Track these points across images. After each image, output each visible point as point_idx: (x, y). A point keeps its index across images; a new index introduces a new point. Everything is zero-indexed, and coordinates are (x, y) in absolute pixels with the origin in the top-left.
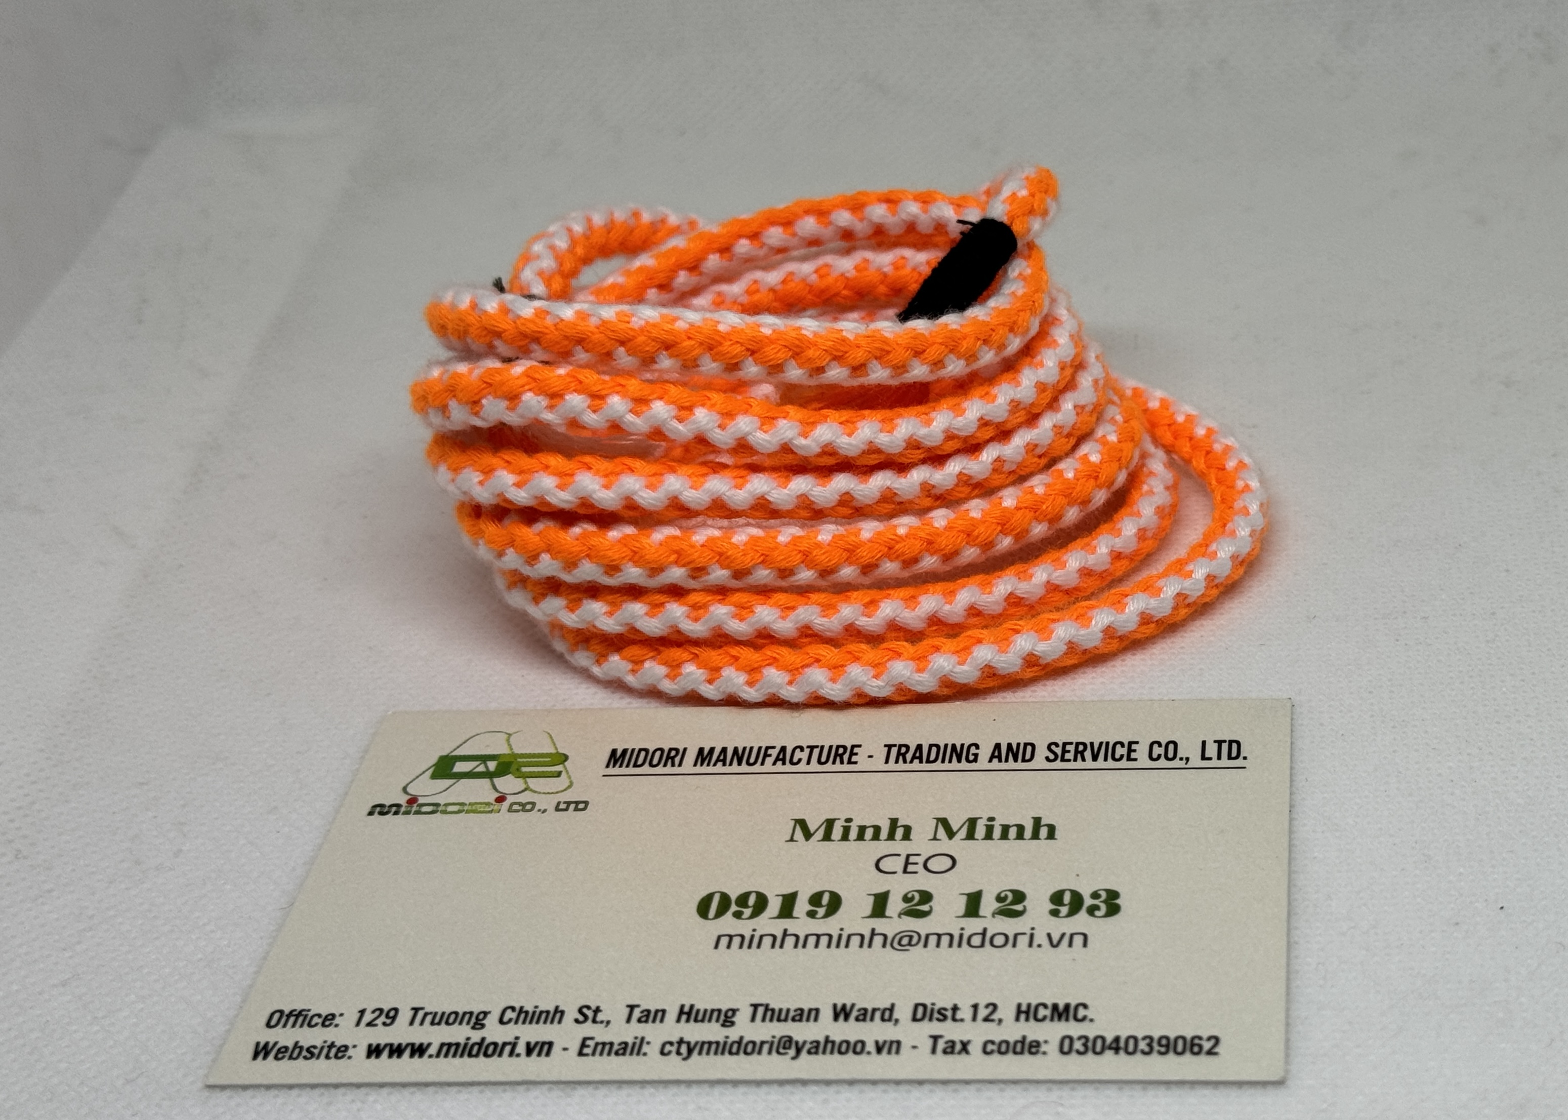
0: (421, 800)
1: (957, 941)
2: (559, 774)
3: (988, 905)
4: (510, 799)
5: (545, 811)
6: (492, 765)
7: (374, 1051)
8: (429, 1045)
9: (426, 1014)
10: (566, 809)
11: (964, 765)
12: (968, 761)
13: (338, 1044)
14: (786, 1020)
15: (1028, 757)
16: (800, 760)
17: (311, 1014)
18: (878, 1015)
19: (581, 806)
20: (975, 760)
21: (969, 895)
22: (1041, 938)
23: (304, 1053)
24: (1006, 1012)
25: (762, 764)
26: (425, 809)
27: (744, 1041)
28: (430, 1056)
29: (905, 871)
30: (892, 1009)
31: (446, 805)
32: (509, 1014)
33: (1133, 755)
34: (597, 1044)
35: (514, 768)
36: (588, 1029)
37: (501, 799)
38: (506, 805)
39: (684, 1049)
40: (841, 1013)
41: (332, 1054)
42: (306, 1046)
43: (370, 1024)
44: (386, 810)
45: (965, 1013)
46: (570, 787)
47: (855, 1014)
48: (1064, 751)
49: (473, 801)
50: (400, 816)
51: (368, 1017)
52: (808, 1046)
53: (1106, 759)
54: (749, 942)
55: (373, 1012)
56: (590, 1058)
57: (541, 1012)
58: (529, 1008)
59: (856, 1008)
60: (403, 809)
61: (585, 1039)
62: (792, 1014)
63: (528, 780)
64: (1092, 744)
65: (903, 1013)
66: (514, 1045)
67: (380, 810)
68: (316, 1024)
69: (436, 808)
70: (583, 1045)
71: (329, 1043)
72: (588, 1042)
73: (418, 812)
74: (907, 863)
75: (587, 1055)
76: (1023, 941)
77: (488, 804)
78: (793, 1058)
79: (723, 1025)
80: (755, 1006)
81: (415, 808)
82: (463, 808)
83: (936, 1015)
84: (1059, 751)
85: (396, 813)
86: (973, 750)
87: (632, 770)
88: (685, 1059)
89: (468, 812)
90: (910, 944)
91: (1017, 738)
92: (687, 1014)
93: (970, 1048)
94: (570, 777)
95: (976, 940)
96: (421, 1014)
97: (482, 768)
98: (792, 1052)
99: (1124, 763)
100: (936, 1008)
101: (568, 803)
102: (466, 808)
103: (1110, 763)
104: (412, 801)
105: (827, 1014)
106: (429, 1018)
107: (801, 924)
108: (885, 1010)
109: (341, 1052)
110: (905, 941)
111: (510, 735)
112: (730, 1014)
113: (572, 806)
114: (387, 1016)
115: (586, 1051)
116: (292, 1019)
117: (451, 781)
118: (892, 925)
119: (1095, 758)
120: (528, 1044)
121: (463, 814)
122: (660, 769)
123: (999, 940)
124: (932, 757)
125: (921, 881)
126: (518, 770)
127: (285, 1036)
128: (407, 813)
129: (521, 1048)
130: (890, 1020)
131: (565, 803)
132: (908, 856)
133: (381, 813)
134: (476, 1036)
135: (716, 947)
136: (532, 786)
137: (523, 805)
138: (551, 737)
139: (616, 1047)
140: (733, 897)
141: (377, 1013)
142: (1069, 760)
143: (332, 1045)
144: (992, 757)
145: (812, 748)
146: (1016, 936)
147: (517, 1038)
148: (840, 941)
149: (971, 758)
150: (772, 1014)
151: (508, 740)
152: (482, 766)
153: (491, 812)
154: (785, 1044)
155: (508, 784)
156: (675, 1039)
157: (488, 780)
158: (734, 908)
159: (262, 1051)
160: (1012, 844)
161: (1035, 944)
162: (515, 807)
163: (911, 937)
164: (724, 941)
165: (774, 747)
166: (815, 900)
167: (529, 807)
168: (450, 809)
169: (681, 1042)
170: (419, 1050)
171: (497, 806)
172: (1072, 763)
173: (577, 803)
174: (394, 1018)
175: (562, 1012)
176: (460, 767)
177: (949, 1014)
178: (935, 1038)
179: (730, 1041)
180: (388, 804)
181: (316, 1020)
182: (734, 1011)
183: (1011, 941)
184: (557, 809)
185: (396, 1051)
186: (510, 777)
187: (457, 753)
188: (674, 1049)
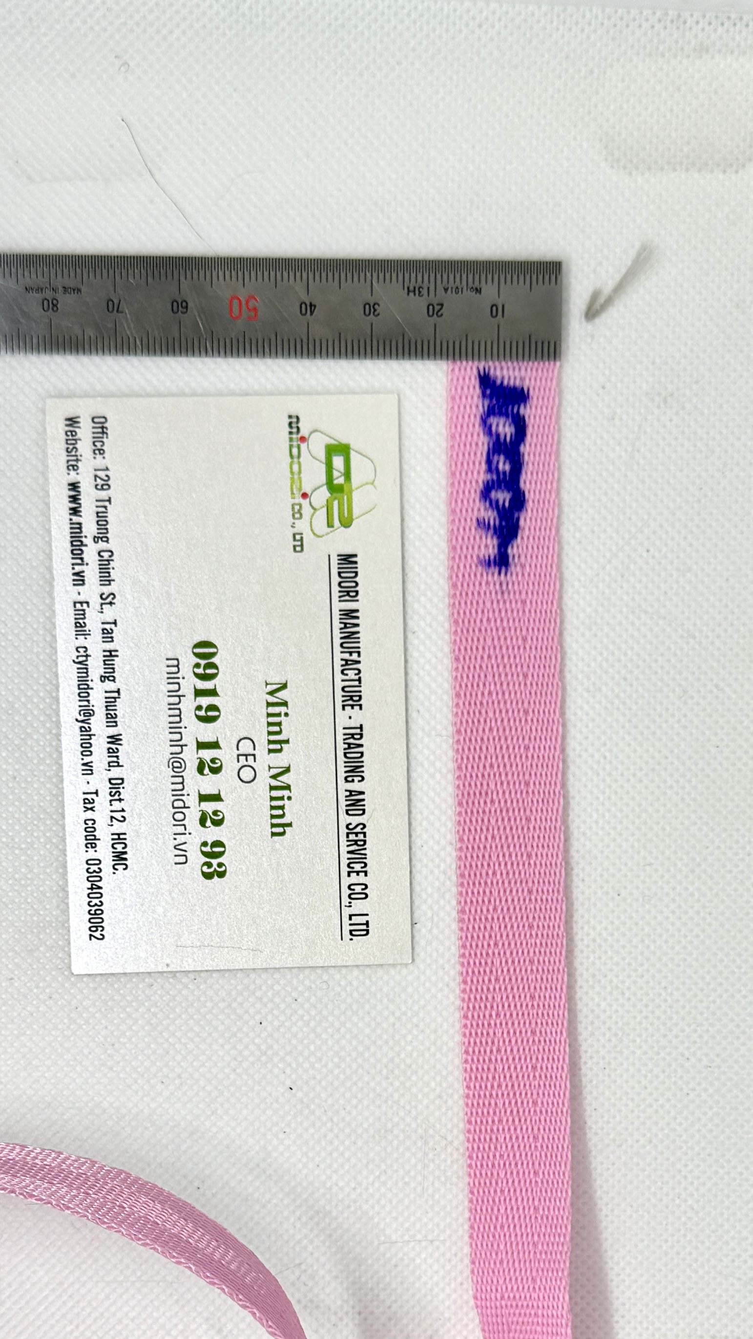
0: (303, 446)
1: (178, 794)
2: (330, 525)
3: (209, 807)
4: (305, 503)
5: (292, 527)
6: (340, 481)
7: (74, 486)
8: (80, 516)
9: (105, 507)
10: (295, 539)
11: (342, 775)
12: (346, 778)
13: (80, 464)
14: (107, 710)
15: (350, 812)
16: (347, 675)
17: (105, 440)
18: (115, 759)
19: (298, 549)
20: (346, 781)
21: (219, 794)
22: (181, 839)
23: (71, 447)
24: (118, 827)
25: (342, 652)
26: (295, 451)
27: (89, 691)
28: (71, 520)
29: (238, 755)
30: (119, 766)
31: (299, 463)
32: (106, 555)
33: (352, 874)
34: (84, 610)
35: (338, 495)
36: (96, 601)
37: (305, 496)
38: (301, 501)
39: (81, 659)
40: (115, 739)
41: (71, 463)
42: (77, 446)
43: (96, 476)
44: (294, 425)
45: (117, 805)
46: (318, 536)
47: (113, 746)
48: (357, 834)
49: (303, 480)
50: (287, 436)
51: (102, 474)
52: (86, 726)
53: (348, 859)
54: (173, 678)
55: (107, 476)
56: (73, 608)
57: (109, 573)
58: (112, 564)
59: (118, 746)
60: (294, 436)
61: (87, 603)
62: (112, 713)
63: (325, 509)
64: (365, 849)
65: (115, 772)
66: (82, 564)
67: (294, 423)
68: (95, 445)
69: (295, 457)
70: (81, 603)
71: (79, 458)
72: (85, 605)
73: (291, 447)
74: (246, 755)
75: (75, 606)
76: (181, 829)
77: (300, 489)
78: (77, 720)
79: (102, 676)
80: (118, 692)
81: (295, 443)
82: (295, 477)
83: (114, 791)
84: (358, 830)
85: (291, 433)
86: (356, 779)
87: (335, 571)
88: (74, 661)
89: (292, 479)
90: (174, 767)
91: (368, 805)
92: (110, 655)
93: (90, 812)
94: (327, 534)
95: (181, 804)
96: (107, 504)
97: (336, 474)
98: (82, 718)
99: (345, 869)
100: (121, 790)
101: (302, 540)
102: (296, 477)
103: (344, 862)
104: (303, 439)
105: (112, 731)
106: (103, 510)
107: (188, 705)
108: (118, 763)
109: (73, 467)
110: (176, 765)
111: (372, 483)
112: (111, 678)
113: (299, 543)
114: (102, 486)
115: (78, 606)
116: (100, 430)
117: (323, 459)
118: (191, 756)
119: (349, 852)
120: (83, 572)
121: (290, 476)
122: (336, 589)
123: (179, 816)
124: (348, 755)
125: (230, 766)
126: (335, 498)
127: (85, 432)
128: (291, 440)
129: (78, 569)
130: (110, 766)
131: (302, 538)
132: (254, 755)
133: (290, 424)
134: (88, 541)
135: (167, 659)
136: (318, 513)
137: (299, 511)
138: (371, 510)
139: (81, 621)
140: (214, 660)
141: (106, 478)
142: (348, 836)
143: (77, 460)
144: (351, 792)
145: (359, 680)
146: (184, 825)
147: (87, 564)
148: (176, 727)
149: (350, 779)
150: (110, 703)
151: (367, 484)
152: (339, 474)
153: (292, 493)
154: (87, 713)
155: (321, 496)
156: (88, 653)
157: (324, 481)
158: (203, 662)
159: (72, 421)
160: (268, 812)
161: (176, 836)
162: (297, 508)
163: (180, 767)
164: (175, 662)
165: (359, 655)
166: (212, 707)
167: (297, 516)
168: (296, 467)
169: (87, 656)
170: (75, 511)
171: (298, 495)
172: (346, 839)
173: (302, 546)
174: (102, 489)
175: (110, 584)
176: (338, 462)
177: (116, 797)
178: (96, 793)
179: (89, 683)
180: (300, 425)
181: (99, 445)
182: (114, 681)
183: (179, 822)
184: (294, 535)
185: (74, 499)
186: (328, 495)
187: (353, 454)
188: (82, 653)
